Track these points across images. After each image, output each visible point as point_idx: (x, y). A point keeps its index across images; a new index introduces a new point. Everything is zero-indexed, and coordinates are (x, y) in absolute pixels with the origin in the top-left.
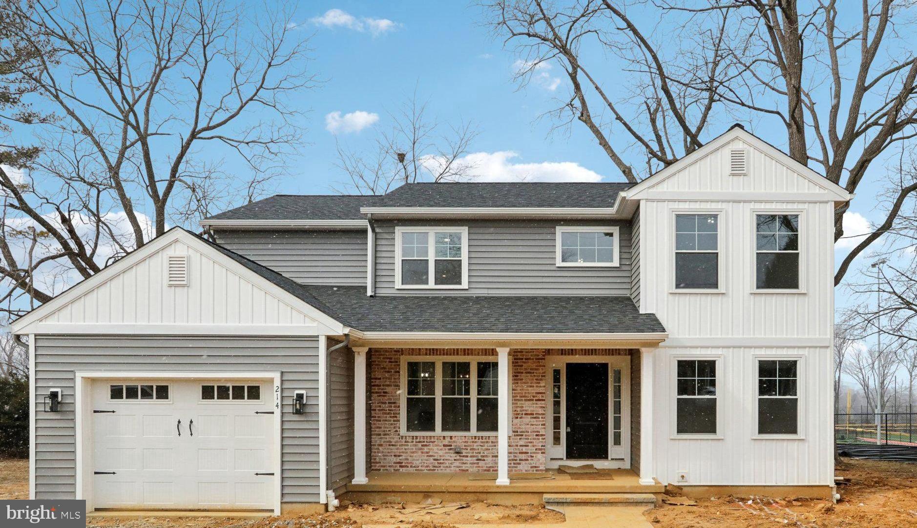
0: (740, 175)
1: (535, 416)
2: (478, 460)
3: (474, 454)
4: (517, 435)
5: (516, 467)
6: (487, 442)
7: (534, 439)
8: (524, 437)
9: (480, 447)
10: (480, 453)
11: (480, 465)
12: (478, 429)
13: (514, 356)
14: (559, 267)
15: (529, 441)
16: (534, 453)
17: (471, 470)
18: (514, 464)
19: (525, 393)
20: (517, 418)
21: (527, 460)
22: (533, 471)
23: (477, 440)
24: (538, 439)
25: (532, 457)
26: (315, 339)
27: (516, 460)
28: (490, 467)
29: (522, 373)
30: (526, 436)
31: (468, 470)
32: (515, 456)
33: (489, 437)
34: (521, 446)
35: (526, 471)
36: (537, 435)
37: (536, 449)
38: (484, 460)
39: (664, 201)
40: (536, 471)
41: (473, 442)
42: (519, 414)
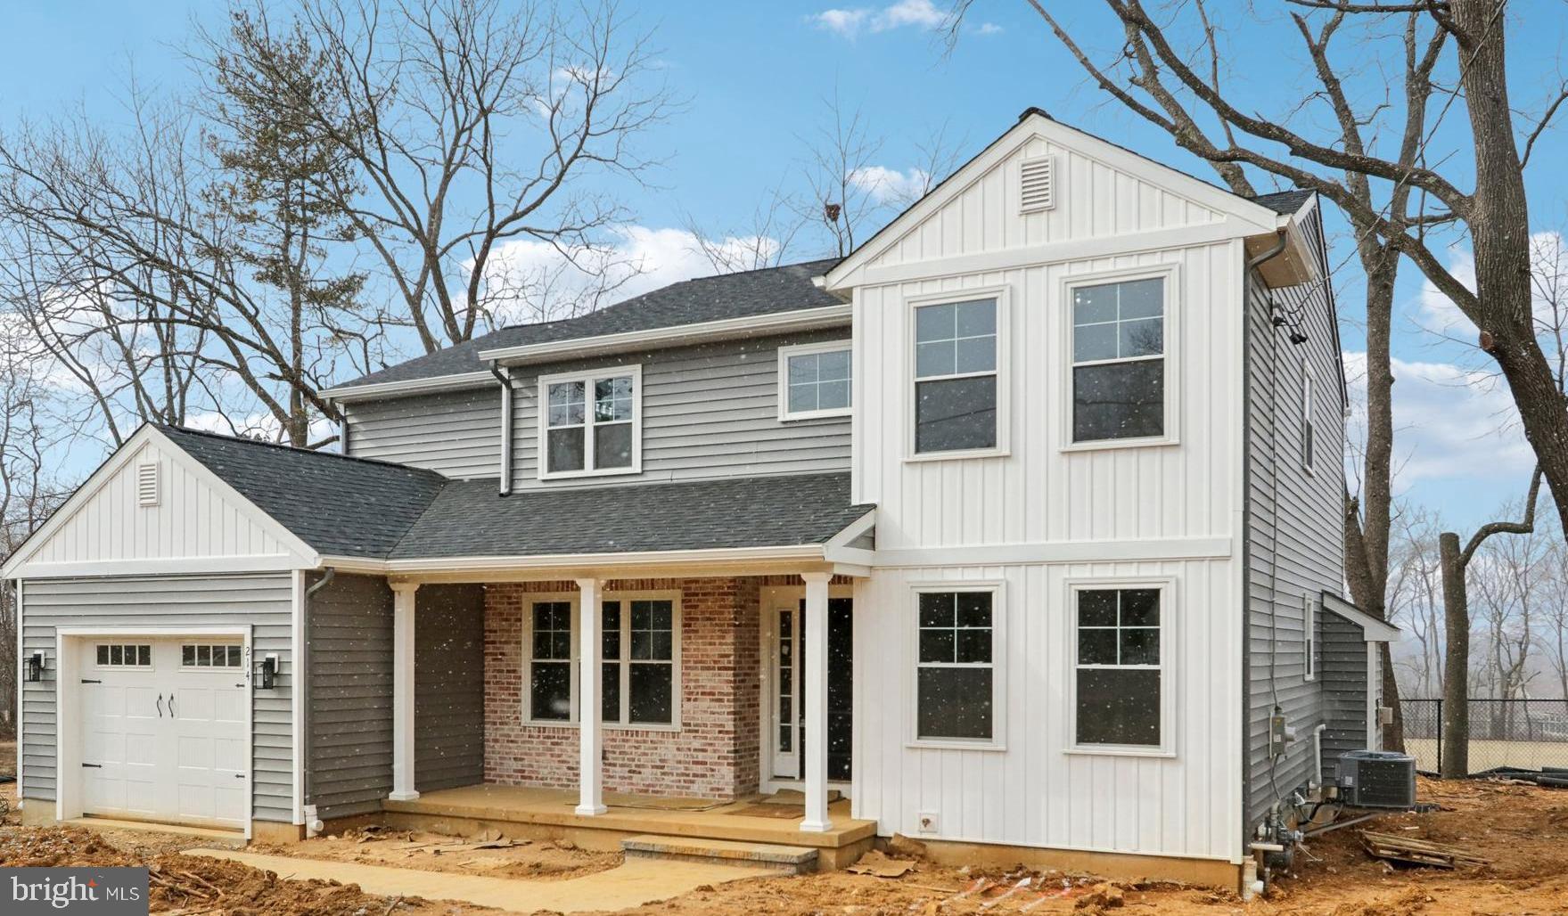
0: (1039, 211)
1: (716, 697)
2: (630, 772)
3: (626, 762)
4: (689, 731)
5: (688, 788)
6: (645, 742)
7: (715, 739)
8: (700, 734)
9: (634, 750)
10: (634, 760)
11: (634, 781)
12: (633, 719)
13: (684, 589)
14: (784, 422)
15: (708, 741)
16: (716, 764)
17: (620, 789)
18: (685, 781)
19: (702, 655)
20: (689, 700)
21: (704, 776)
22: (714, 796)
23: (629, 737)
24: (723, 739)
25: (713, 770)
26: (285, 575)
27: (688, 775)
28: (649, 785)
29: (697, 619)
30: (703, 732)
31: (615, 789)
32: (686, 769)
33: (647, 732)
34: (695, 750)
35: (704, 795)
36: (720, 732)
37: (719, 758)
38: (640, 773)
39: (894, 284)
40: (720, 796)
41: (624, 740)
42: (692, 693)
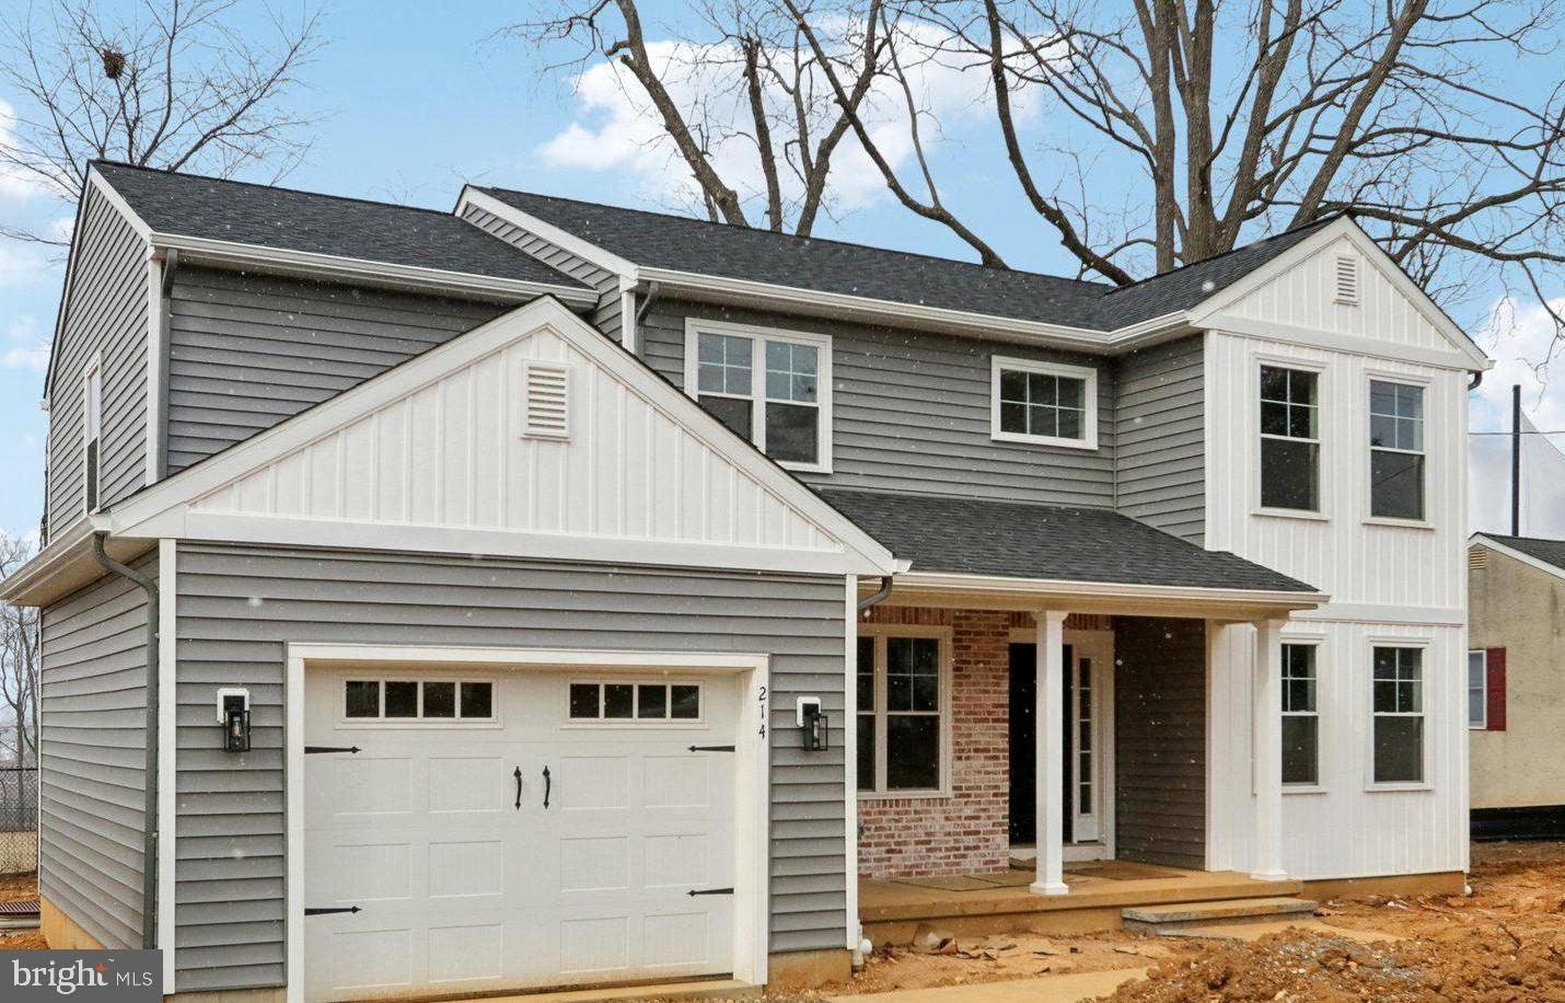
0: (1347, 304)
1: (991, 754)
2: (888, 851)
3: (883, 839)
4: (961, 796)
5: (958, 864)
6: (906, 812)
7: (990, 803)
8: (972, 799)
9: (893, 824)
10: (893, 837)
11: (893, 862)
12: (892, 784)
13: (955, 626)
14: (994, 441)
15: (982, 806)
16: (991, 832)
17: (876, 874)
18: (956, 857)
19: (975, 705)
20: (960, 758)
21: (977, 848)
22: (989, 870)
23: (887, 809)
24: (998, 803)
25: (987, 840)
27: (958, 849)
28: (912, 866)
29: (969, 662)
30: (976, 796)
31: (870, 875)
32: (956, 841)
33: (910, 800)
34: (967, 818)
35: (977, 870)
36: (995, 795)
37: (994, 825)
38: (901, 852)
39: (1243, 336)
40: (995, 869)
41: (880, 813)
42: (963, 750)
